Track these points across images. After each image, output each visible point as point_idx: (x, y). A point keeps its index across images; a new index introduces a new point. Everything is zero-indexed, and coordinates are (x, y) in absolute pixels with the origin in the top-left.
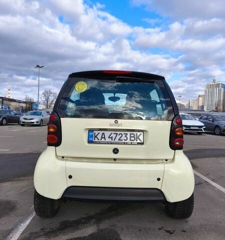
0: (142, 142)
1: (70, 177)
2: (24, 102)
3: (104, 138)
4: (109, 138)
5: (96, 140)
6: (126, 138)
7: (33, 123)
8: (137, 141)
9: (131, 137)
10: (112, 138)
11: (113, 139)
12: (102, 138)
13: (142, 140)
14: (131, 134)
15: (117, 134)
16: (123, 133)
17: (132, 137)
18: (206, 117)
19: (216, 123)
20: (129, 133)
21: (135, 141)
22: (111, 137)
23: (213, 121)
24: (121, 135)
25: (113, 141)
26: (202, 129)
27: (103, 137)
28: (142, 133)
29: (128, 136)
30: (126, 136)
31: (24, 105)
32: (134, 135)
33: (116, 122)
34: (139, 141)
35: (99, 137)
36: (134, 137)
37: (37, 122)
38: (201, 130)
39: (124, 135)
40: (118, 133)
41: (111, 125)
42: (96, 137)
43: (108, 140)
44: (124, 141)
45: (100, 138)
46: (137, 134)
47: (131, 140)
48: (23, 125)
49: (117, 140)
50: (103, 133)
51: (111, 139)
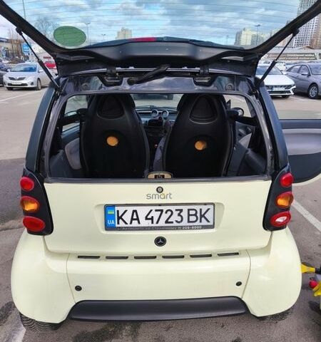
0: (211, 223)
1: (78, 288)
2: (8, 41)
3: (138, 219)
4: (147, 218)
5: (122, 224)
6: (179, 219)
7: (26, 85)
8: (201, 221)
9: (189, 215)
10: (152, 219)
11: (155, 220)
12: (132, 219)
13: (211, 220)
14: (189, 210)
15: (162, 211)
16: (173, 208)
17: (192, 215)
18: (298, 67)
19: (313, 79)
20: (185, 209)
21: (198, 223)
22: (149, 217)
23: (309, 75)
24: (169, 213)
25: (155, 225)
26: (291, 90)
27: (135, 217)
28: (211, 207)
29: (184, 214)
30: (179, 215)
31: (9, 46)
32: (196, 212)
33: (160, 190)
34: (204, 222)
35: (127, 217)
36: (195, 215)
37: (32, 84)
38: (289, 92)
39: (176, 213)
40: (165, 208)
41: (149, 197)
42: (120, 218)
43: (144, 223)
44: (175, 224)
45: (128, 221)
46: (201, 210)
47: (189, 221)
48: (11, 89)
49: (162, 223)
50: (135, 211)
51: (150, 221)
